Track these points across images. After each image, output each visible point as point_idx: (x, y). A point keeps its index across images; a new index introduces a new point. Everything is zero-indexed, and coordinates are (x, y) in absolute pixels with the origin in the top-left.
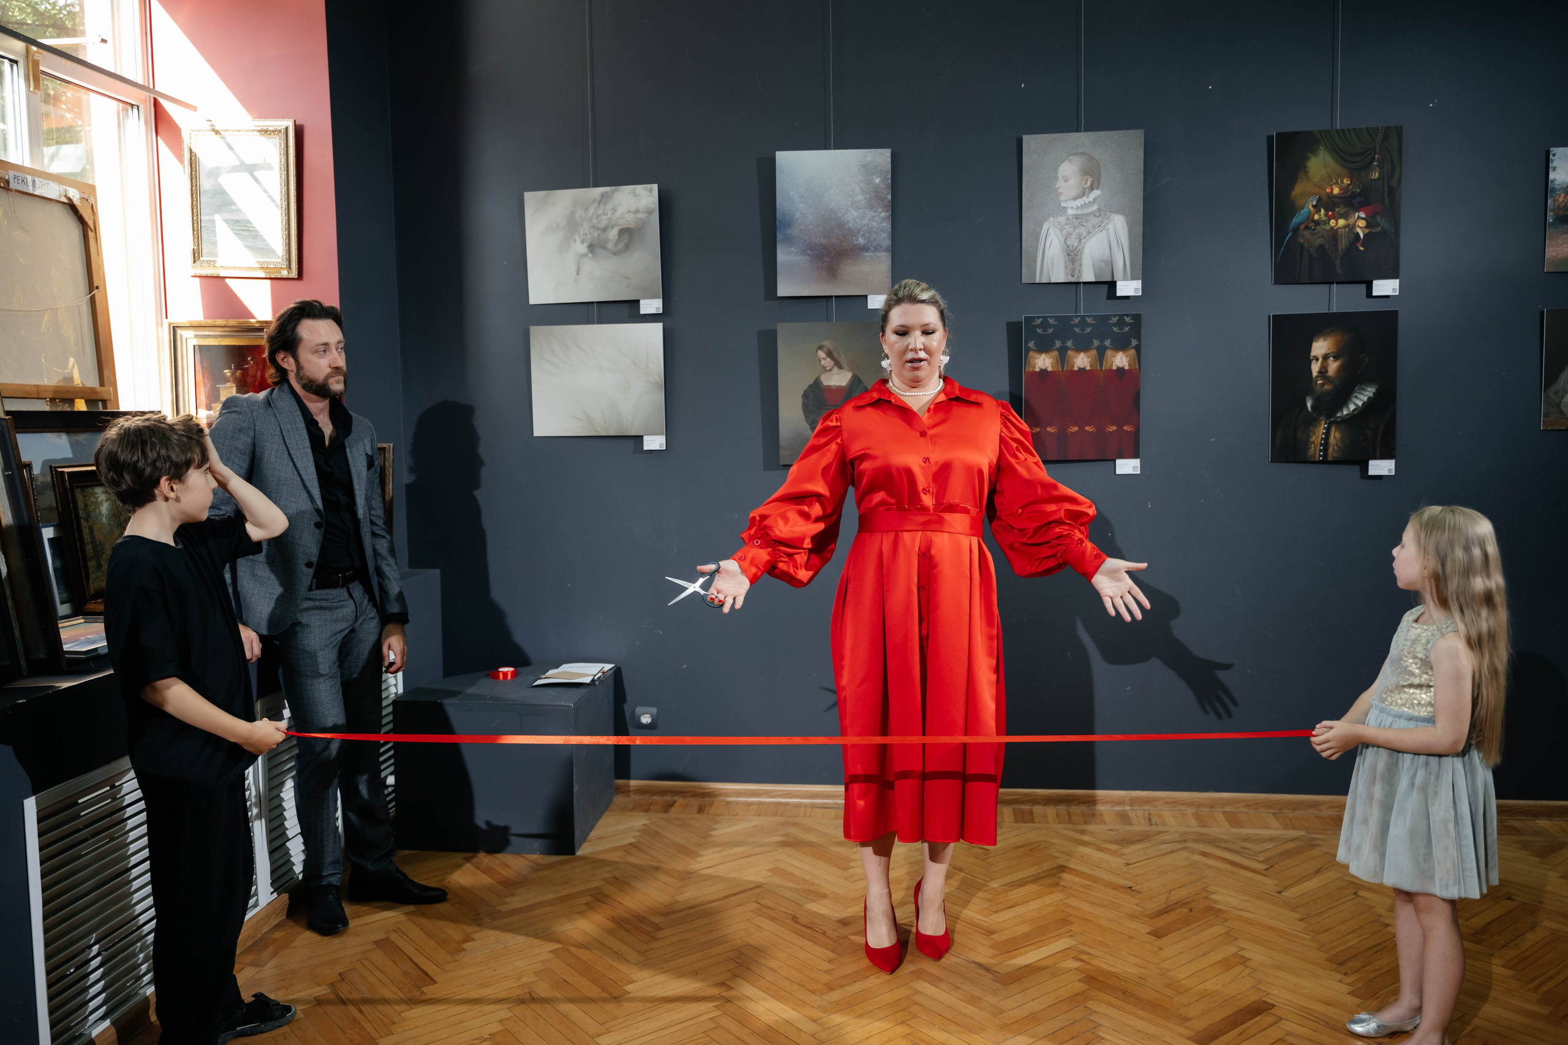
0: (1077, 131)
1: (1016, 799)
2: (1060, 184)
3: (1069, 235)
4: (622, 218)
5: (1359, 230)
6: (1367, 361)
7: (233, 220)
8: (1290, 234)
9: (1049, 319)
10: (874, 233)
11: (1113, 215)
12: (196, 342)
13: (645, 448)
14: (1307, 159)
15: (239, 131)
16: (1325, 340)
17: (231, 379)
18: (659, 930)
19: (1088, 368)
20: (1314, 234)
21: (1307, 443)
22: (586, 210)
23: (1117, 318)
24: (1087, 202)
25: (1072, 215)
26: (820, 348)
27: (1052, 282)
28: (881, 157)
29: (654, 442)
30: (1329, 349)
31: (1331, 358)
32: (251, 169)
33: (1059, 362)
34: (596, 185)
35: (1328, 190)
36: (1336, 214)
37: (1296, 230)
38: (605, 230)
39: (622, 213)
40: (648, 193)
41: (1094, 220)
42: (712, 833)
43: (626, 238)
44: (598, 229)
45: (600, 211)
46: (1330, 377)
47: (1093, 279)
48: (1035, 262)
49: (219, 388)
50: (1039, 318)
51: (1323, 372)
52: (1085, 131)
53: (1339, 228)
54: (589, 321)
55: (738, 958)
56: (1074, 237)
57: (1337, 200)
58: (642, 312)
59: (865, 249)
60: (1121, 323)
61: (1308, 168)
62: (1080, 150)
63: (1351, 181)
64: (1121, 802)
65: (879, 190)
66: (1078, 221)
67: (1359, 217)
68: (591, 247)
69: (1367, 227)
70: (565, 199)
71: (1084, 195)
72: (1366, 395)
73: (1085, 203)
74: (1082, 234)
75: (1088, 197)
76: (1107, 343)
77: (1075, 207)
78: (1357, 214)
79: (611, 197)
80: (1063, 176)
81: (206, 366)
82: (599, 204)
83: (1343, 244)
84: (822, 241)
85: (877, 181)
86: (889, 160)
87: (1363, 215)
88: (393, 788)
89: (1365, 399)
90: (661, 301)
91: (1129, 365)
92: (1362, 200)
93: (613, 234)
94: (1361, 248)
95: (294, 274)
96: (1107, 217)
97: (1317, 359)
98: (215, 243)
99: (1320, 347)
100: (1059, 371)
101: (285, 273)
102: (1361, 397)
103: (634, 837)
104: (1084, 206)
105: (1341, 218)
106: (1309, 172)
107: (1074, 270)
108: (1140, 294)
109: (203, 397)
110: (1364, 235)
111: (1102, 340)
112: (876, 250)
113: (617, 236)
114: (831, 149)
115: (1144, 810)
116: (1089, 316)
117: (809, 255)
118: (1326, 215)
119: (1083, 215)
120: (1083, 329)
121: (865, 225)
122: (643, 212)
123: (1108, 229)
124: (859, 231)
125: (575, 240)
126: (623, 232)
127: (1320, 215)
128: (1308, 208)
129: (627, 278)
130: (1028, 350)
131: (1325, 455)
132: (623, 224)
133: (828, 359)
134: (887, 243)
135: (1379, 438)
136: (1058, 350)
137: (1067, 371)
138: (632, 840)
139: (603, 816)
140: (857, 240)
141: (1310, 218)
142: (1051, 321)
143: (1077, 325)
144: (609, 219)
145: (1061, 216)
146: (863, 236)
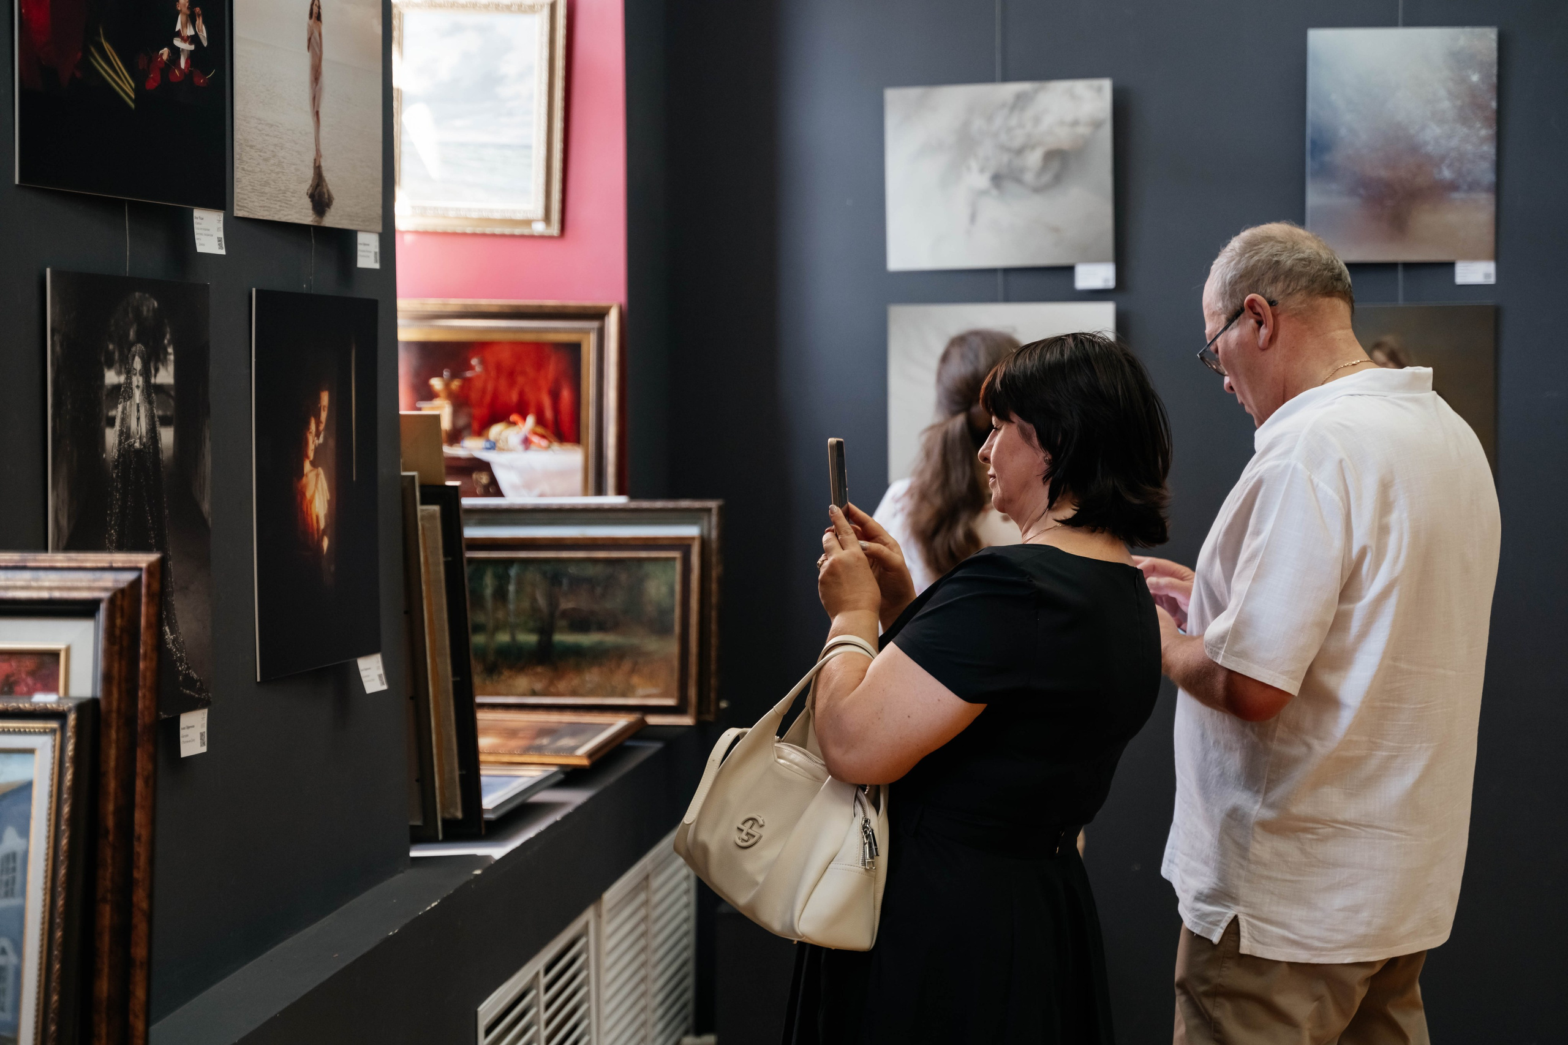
4: (1050, 133)
10: (1468, 161)
22: (990, 119)
28: (1481, 40)
34: (1006, 78)
38: (1020, 152)
39: (1050, 126)
40: (1095, 94)
43: (1055, 165)
44: (1008, 150)
45: (1014, 122)
54: (989, 299)
58: (1079, 285)
59: (1453, 187)
65: (1477, 93)
68: (997, 179)
70: (956, 101)
79: (1033, 99)
82: (1012, 110)
84: (1383, 173)
85: (1475, 78)
86: (1494, 45)
90: (1111, 268)
93: (1034, 158)
95: (555, 230)
101: (539, 228)
112: (1469, 189)
113: (1040, 163)
114: (1398, 26)
117: (1359, 196)
121: (1453, 149)
122: (1085, 125)
124: (1443, 158)
125: (968, 168)
126: (1050, 156)
129: (1056, 230)
132: (1052, 143)
134: (1489, 177)
140: (1440, 173)
144: (1028, 134)
146: (1450, 166)
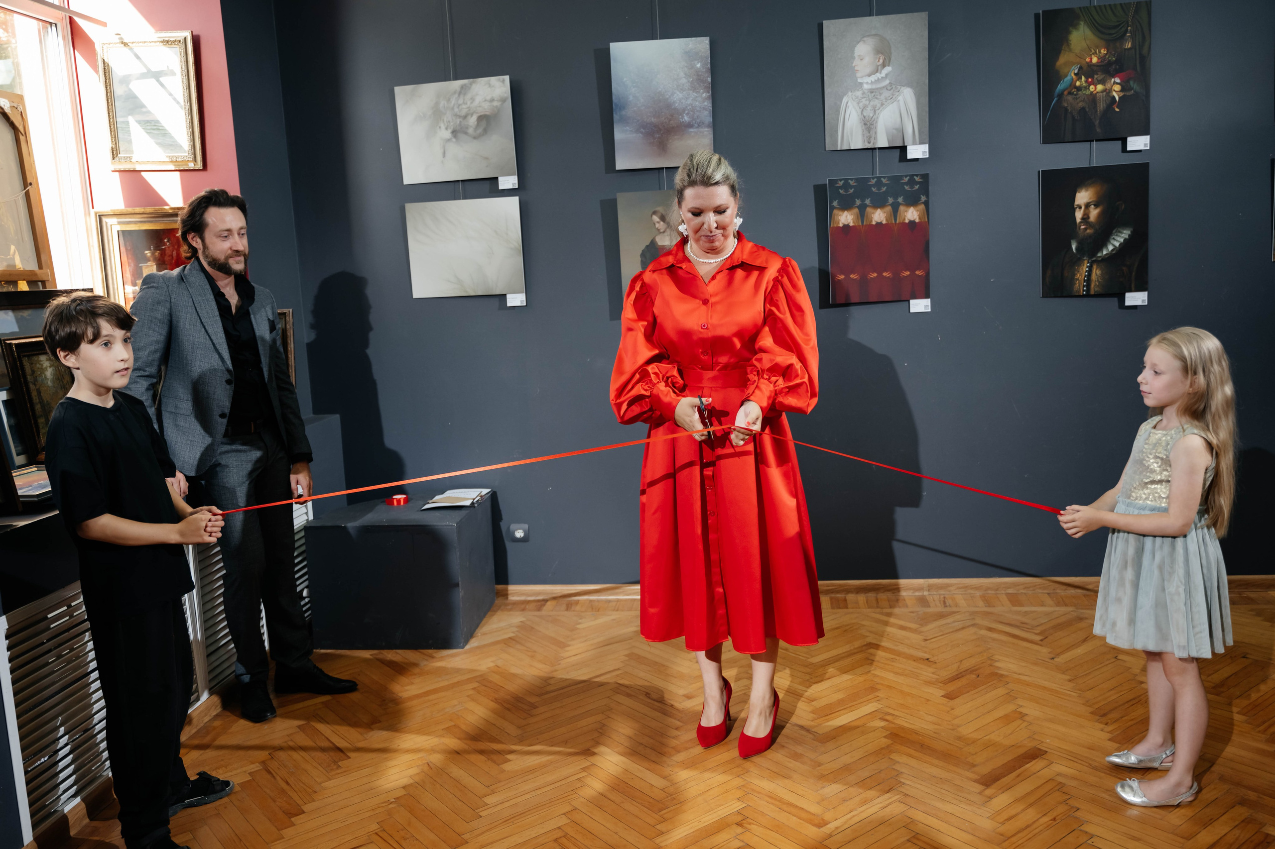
0: (870, 16)
1: (832, 589)
2: (856, 62)
3: (865, 107)
4: (480, 106)
5: (1115, 94)
6: (1123, 207)
7: (144, 121)
8: (1055, 99)
9: (850, 181)
10: (697, 111)
11: (903, 88)
12: (117, 228)
13: (509, 305)
14: (1069, 33)
15: (144, 42)
16: (1087, 190)
17: (151, 259)
18: (535, 708)
19: (884, 222)
20: (1077, 99)
21: (1073, 279)
22: (449, 100)
23: (908, 177)
24: (880, 78)
25: (868, 89)
26: (654, 213)
27: (852, 148)
28: (701, 45)
29: (516, 300)
30: (1090, 198)
31: (1092, 206)
32: (157, 76)
33: (859, 217)
34: (456, 78)
35: (1088, 60)
36: (1095, 81)
37: (1061, 95)
38: (465, 117)
39: (480, 102)
40: (501, 84)
41: (886, 94)
42: (578, 626)
43: (484, 123)
44: (460, 117)
45: (461, 101)
46: (1092, 222)
47: (887, 145)
48: (837, 131)
49: (142, 266)
50: (841, 180)
51: (1085, 218)
52: (877, 15)
53: (1097, 92)
54: (455, 197)
55: (601, 728)
56: (869, 108)
57: (1095, 68)
58: (501, 187)
59: (690, 125)
60: (912, 182)
61: (1070, 41)
62: (873, 32)
63: (1108, 51)
64: (921, 589)
65: (700, 74)
66: (873, 94)
67: (1115, 83)
68: (454, 133)
69: (1121, 91)
70: (430, 91)
71: (877, 71)
72: (1123, 237)
73: (878, 78)
74: (876, 105)
75: (880, 73)
76: (900, 200)
77: (870, 82)
78: (1113, 80)
79: (470, 88)
80: (859, 56)
81: (129, 248)
82: (460, 93)
83: (1101, 106)
84: (653, 120)
85: (699, 65)
86: (708, 47)
87: (1118, 80)
88: (309, 599)
89: (1122, 240)
90: (516, 177)
91: (920, 218)
92: (1118, 67)
93: (473, 120)
94: (1117, 110)
95: (199, 165)
96: (897, 90)
97: (1080, 208)
98: (130, 142)
99: (1083, 197)
100: (859, 226)
101: (191, 166)
102: (1118, 239)
103: (513, 632)
104: (878, 81)
105: (1099, 84)
106: (1071, 44)
107: (870, 137)
108: (928, 157)
109: (128, 275)
110: (1119, 98)
111: (896, 198)
112: (699, 126)
113: (476, 123)
114: (657, 39)
115: (940, 595)
116: (884, 177)
117: (642, 133)
118: (1086, 82)
119: (877, 89)
120: (879, 189)
121: (689, 105)
122: (497, 100)
123: (899, 101)
124: (684, 110)
125: (440, 127)
126: (481, 118)
127: (1081, 82)
128: (1071, 75)
129: (487, 158)
130: (833, 208)
131: (1088, 290)
132: (481, 111)
133: (662, 223)
134: (709, 119)
135: (1134, 273)
136: (858, 207)
137: (866, 225)
138: (511, 635)
139: (487, 616)
140: (683, 118)
141: (1072, 85)
142: (851, 182)
143: (873, 186)
144: (469, 108)
145: (858, 90)
146: (687, 114)
